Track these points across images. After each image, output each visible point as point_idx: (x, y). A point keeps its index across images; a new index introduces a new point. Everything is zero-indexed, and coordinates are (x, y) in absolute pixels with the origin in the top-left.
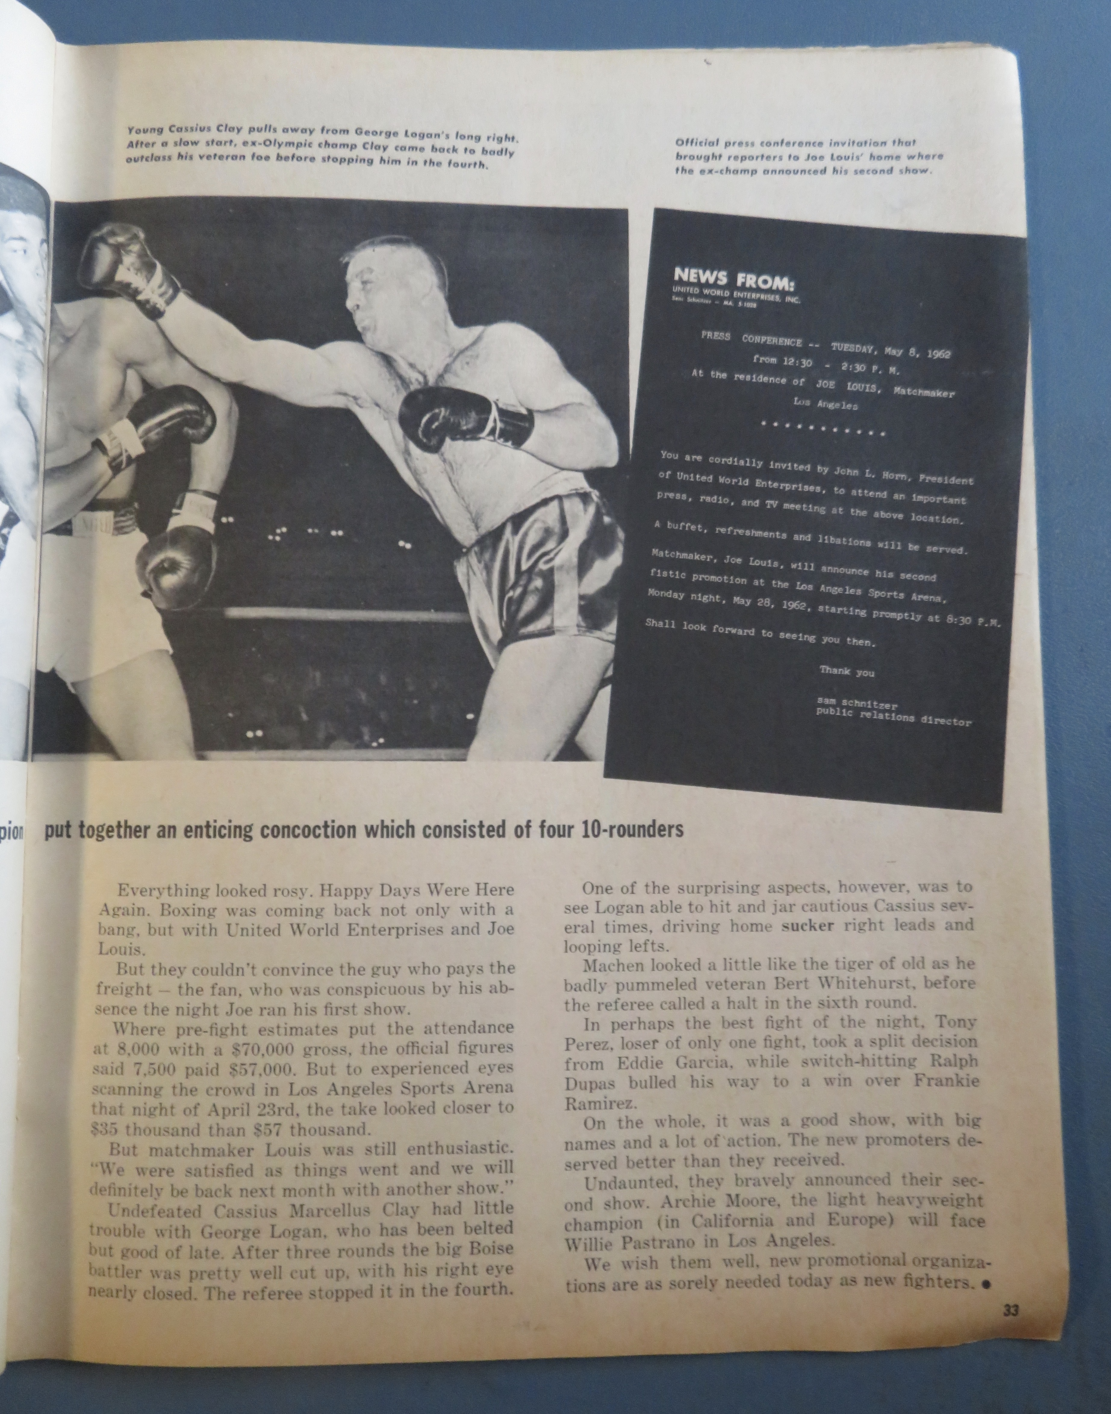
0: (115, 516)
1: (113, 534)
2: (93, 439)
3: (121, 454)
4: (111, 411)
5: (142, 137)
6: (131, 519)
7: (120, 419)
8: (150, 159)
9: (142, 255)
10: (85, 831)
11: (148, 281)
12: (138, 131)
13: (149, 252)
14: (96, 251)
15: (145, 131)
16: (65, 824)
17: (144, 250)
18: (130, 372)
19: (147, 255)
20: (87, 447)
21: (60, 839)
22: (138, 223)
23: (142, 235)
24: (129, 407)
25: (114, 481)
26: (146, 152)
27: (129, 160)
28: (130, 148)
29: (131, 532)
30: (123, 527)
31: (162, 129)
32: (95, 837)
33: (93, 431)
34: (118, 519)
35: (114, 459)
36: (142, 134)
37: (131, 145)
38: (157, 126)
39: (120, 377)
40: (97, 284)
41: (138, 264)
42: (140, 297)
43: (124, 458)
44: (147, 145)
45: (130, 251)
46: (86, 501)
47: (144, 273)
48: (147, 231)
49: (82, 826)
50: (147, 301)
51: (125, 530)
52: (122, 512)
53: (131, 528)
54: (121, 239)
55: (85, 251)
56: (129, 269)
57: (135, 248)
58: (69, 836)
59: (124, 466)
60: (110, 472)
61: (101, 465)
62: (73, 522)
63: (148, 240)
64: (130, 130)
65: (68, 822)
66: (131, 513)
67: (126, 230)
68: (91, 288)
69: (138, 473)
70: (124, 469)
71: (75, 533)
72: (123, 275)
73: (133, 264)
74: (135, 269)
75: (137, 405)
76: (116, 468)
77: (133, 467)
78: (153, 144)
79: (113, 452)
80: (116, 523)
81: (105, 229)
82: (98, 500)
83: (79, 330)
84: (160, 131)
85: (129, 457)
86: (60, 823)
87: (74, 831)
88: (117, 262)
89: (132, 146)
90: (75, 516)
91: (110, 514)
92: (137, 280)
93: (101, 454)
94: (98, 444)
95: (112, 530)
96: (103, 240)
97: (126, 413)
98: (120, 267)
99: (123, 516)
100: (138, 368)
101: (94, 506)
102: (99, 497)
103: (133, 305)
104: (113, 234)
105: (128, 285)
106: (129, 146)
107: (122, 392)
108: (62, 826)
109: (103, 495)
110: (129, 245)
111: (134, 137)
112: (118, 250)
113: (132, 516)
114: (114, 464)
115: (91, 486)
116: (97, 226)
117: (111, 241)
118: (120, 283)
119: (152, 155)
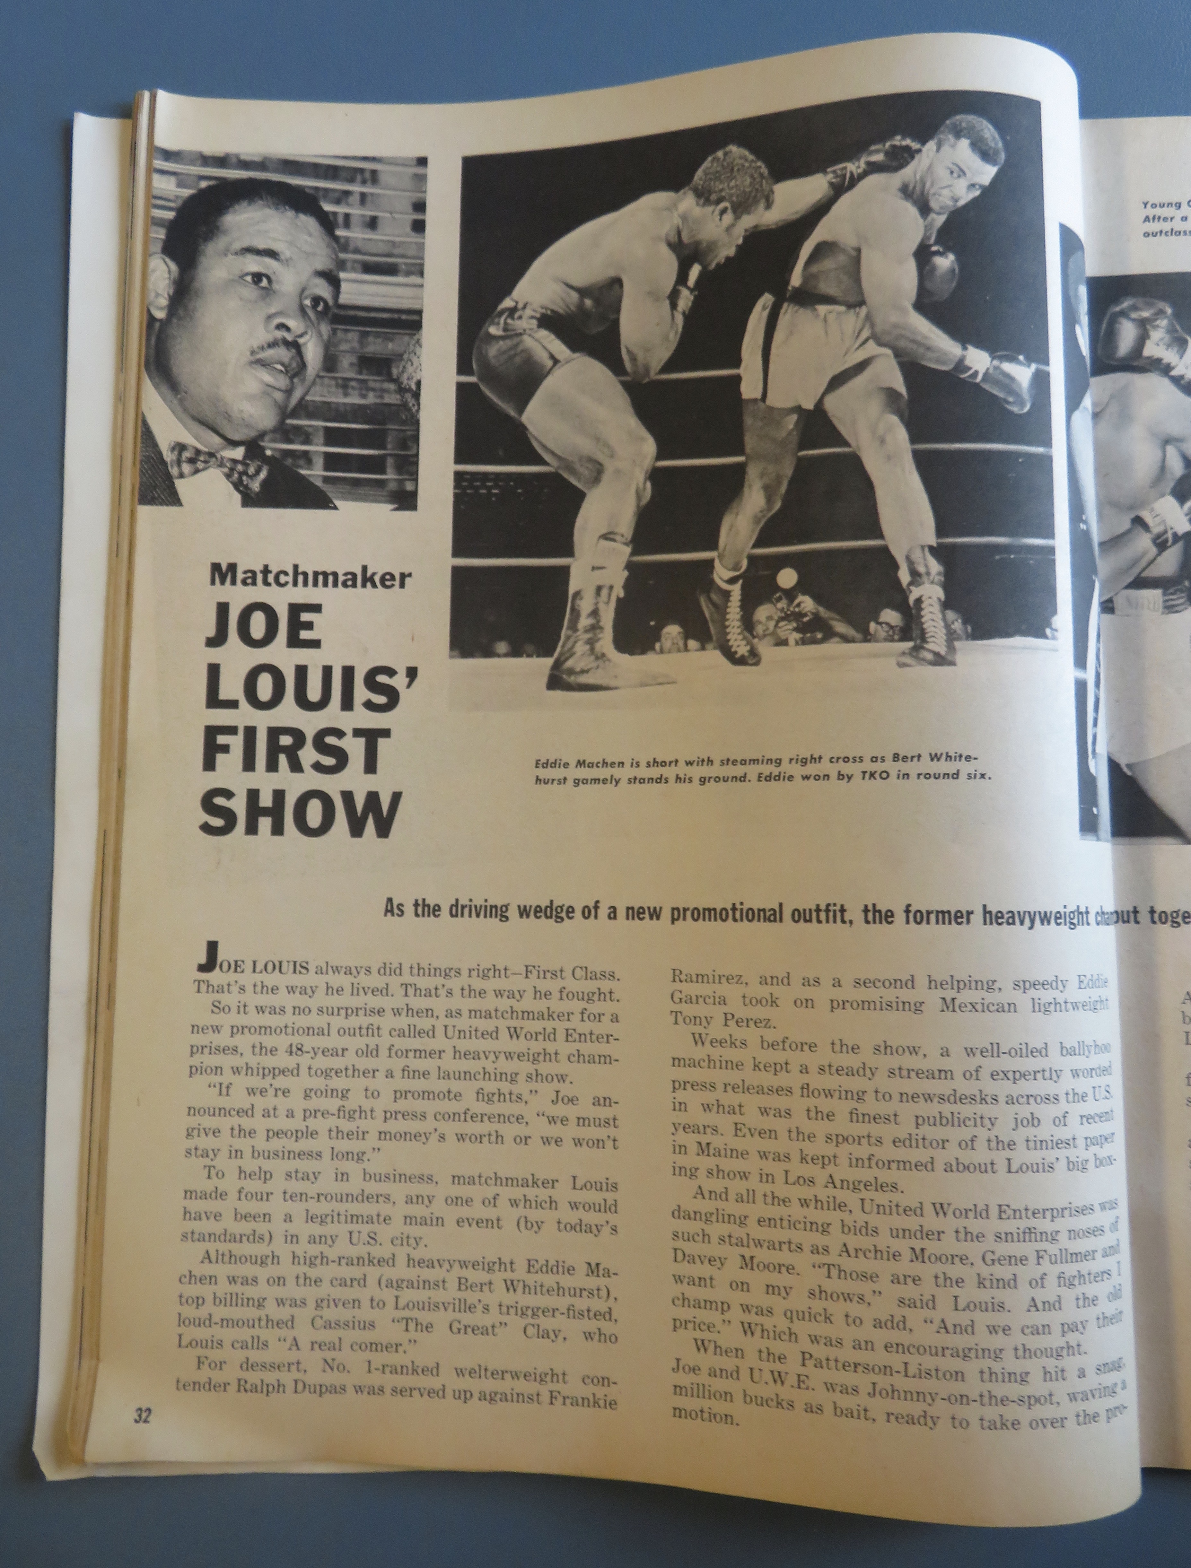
0: (1164, 594)
1: (1163, 613)
2: (1133, 516)
3: (1166, 532)
4: (1151, 487)
5: (1158, 211)
6: (1182, 598)
7: (1163, 495)
8: (1169, 234)
9: (1171, 330)
10: (1158, 917)
11: (1181, 357)
12: (1154, 206)
13: (1178, 328)
14: (1117, 326)
15: (1162, 206)
16: (1131, 909)
17: (1173, 326)
18: (1171, 450)
19: (1176, 331)
20: (1126, 525)
21: (1126, 925)
22: (1164, 298)
23: (1169, 311)
24: (1172, 484)
25: (1159, 559)
26: (1166, 226)
27: (1146, 235)
28: (1147, 223)
29: (1183, 610)
30: (1173, 606)
31: (1180, 204)
32: (1169, 923)
33: (1131, 508)
34: (1167, 598)
35: (1159, 536)
36: (1158, 208)
37: (1147, 219)
38: (1175, 200)
39: (1159, 454)
40: (1124, 359)
41: (1167, 338)
42: (1173, 373)
43: (1169, 535)
44: (1165, 219)
45: (1158, 326)
46: (1129, 579)
47: (1176, 349)
48: (1173, 305)
49: (1152, 911)
50: (1182, 377)
51: (1177, 609)
52: (1171, 590)
53: (1183, 607)
54: (1145, 314)
55: (1104, 326)
56: (1158, 345)
57: (1163, 323)
58: (1137, 922)
59: (1169, 543)
60: (1154, 550)
61: (1144, 543)
62: (1115, 599)
63: (1177, 315)
64: (1146, 204)
65: (1135, 908)
66: (1182, 591)
67: (1150, 305)
68: (1116, 363)
69: (1186, 551)
70: (1170, 547)
71: (1116, 611)
72: (1151, 350)
73: (1162, 339)
74: (1164, 344)
75: (1181, 481)
76: (1161, 544)
77: (1179, 546)
78: (1172, 219)
79: (1156, 530)
80: (1166, 601)
81: (1126, 304)
82: (1144, 578)
83: (1107, 404)
84: (1179, 206)
85: (1175, 535)
86: (1125, 909)
87: (1144, 916)
88: (1143, 338)
89: (1149, 221)
90: (1116, 594)
91: (1158, 592)
92: (1169, 356)
93: (1142, 531)
94: (1138, 521)
95: (1161, 609)
96: (1123, 314)
97: (1168, 490)
98: (1148, 342)
99: (1172, 594)
100: (1179, 444)
101: (1140, 583)
102: (1144, 575)
103: (1166, 381)
104: (1134, 308)
105: (1159, 360)
106: (1145, 221)
107: (1163, 468)
108: (1128, 912)
109: (1149, 573)
110: (1156, 320)
111: (1150, 212)
112: (1144, 326)
113: (1183, 595)
114: (1158, 541)
115: (1135, 562)
116: (1116, 300)
117: (1134, 315)
118: (1149, 358)
119: (1172, 230)
